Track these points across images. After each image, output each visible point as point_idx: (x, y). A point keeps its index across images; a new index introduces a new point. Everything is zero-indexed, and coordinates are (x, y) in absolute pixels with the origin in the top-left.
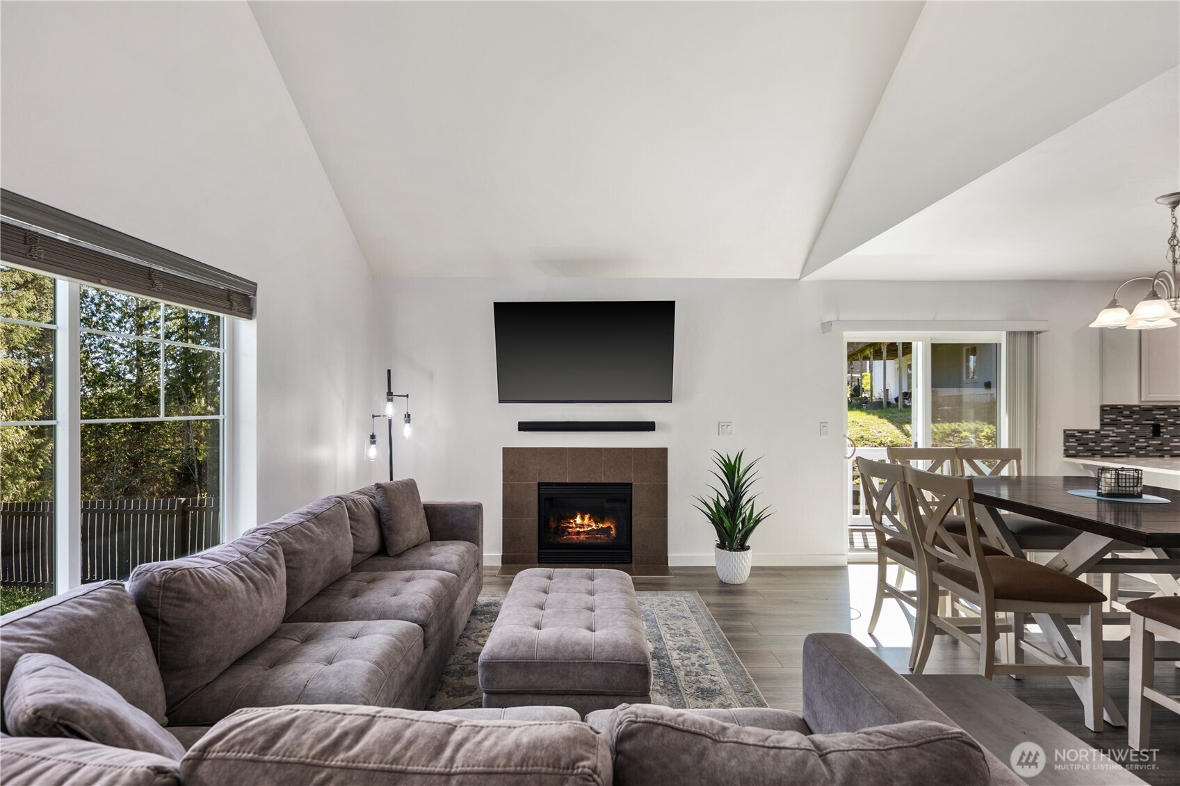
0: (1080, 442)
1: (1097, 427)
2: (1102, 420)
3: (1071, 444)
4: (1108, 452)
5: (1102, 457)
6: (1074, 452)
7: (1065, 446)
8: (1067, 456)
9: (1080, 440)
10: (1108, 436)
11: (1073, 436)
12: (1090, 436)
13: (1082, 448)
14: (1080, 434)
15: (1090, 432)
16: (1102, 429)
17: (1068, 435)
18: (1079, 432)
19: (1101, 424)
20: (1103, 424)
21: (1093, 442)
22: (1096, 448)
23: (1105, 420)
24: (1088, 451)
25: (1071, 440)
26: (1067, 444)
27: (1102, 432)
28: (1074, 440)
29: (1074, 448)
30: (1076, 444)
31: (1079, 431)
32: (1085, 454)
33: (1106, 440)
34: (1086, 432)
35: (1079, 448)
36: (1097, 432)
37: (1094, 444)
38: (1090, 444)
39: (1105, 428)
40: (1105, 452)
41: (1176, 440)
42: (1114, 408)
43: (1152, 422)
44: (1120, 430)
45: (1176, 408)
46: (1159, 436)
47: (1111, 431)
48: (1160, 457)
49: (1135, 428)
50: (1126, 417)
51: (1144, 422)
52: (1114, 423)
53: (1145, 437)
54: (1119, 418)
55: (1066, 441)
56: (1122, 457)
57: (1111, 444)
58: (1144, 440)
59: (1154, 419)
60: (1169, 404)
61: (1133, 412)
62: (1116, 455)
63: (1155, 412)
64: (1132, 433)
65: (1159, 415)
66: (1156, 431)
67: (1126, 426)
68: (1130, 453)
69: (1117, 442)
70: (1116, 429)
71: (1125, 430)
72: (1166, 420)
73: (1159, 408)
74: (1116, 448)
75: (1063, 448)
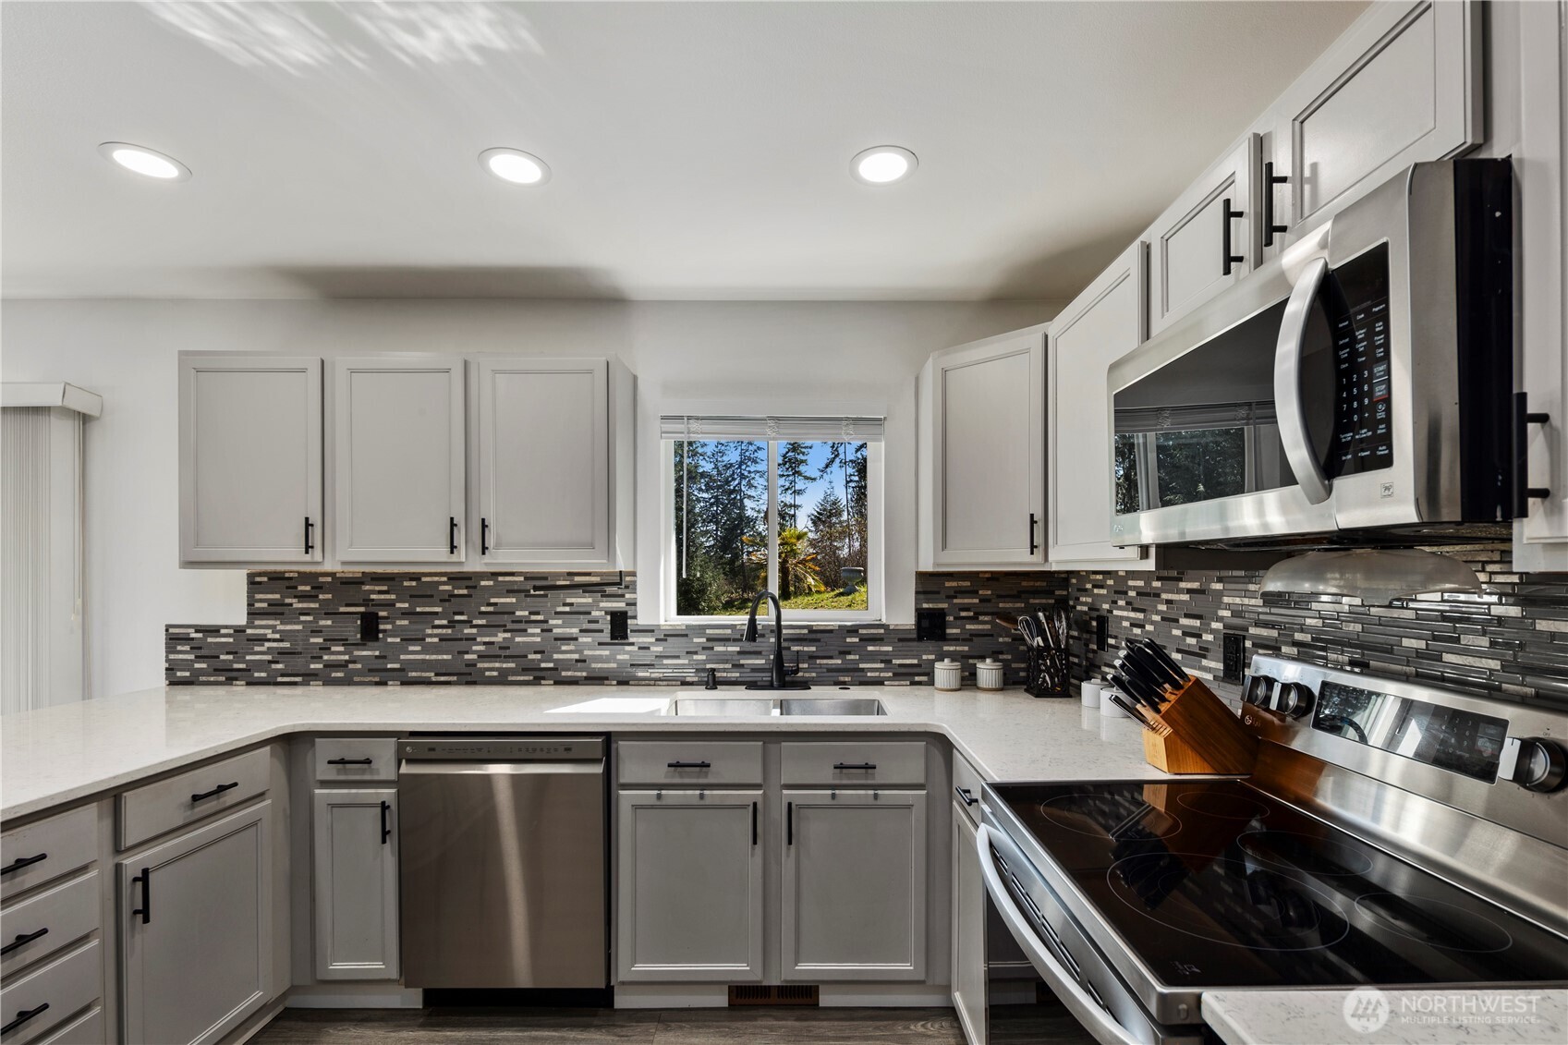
0: (199, 653)
1: (242, 620)
2: (250, 605)
3: (181, 656)
4: (263, 675)
5: (248, 684)
6: (187, 674)
7: (168, 660)
8: (174, 684)
9: (200, 648)
10: (263, 639)
11: (187, 639)
12: (223, 640)
13: (204, 666)
14: (200, 635)
15: (223, 631)
16: (250, 624)
17: (174, 639)
18: (197, 631)
19: (248, 614)
20: (253, 614)
21: (228, 653)
22: (236, 666)
23: (257, 605)
24: (217, 671)
25: (179, 648)
26: (172, 657)
27: (249, 631)
28: (187, 648)
29: (186, 665)
30: (192, 657)
31: (198, 629)
32: (212, 679)
33: (257, 649)
34: (214, 631)
35: (197, 666)
36: (239, 630)
37: (231, 657)
38: (222, 657)
39: (257, 623)
40: (256, 675)
41: (418, 648)
42: (276, 578)
43: (362, 609)
44: (289, 627)
45: (416, 577)
46: (377, 639)
47: (266, 627)
48: (377, 684)
49: (322, 623)
50: (303, 597)
51: (342, 609)
52: (276, 610)
53: (344, 642)
54: (288, 601)
55: (170, 649)
56: (295, 684)
57: (269, 657)
58: (342, 649)
59: (367, 602)
60: (396, 569)
61: (319, 588)
62: (280, 679)
63: (367, 588)
64: (316, 632)
65: (376, 593)
66: (370, 629)
67: (303, 618)
68: (308, 677)
69: (282, 652)
70: (281, 623)
71: (299, 627)
72: (391, 604)
73: (376, 578)
74: (280, 666)
75: (165, 665)
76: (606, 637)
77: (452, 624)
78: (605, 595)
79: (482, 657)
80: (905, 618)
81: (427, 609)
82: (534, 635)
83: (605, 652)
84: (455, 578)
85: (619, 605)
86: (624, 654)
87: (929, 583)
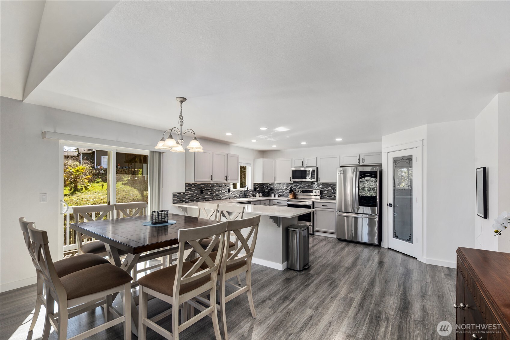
0: (178, 198)
1: (184, 191)
2: (185, 189)
4: (187, 201)
5: (185, 202)
7: (173, 199)
8: (174, 203)
10: (187, 195)
11: (176, 195)
12: (182, 195)
14: (178, 194)
15: (182, 193)
16: (185, 192)
17: (174, 195)
19: (185, 190)
20: (186, 190)
22: (184, 199)
24: (181, 200)
28: (176, 197)
29: (176, 200)
30: (177, 198)
32: (180, 202)
34: (180, 193)
35: (178, 200)
36: (184, 193)
38: (182, 198)
39: (187, 192)
41: (207, 195)
42: (189, 184)
43: (201, 189)
44: (191, 192)
45: (207, 184)
46: (202, 194)
47: (188, 193)
48: (203, 201)
49: (196, 191)
50: (193, 187)
51: (198, 189)
52: (189, 190)
53: (198, 194)
54: (191, 188)
55: (173, 197)
56: (192, 202)
57: (188, 198)
58: (198, 196)
59: (201, 188)
60: (205, 183)
61: (195, 186)
62: (190, 201)
63: (201, 186)
64: (195, 193)
65: (202, 186)
66: (202, 193)
67: (193, 191)
68: (194, 200)
69: (190, 197)
70: (190, 192)
71: (192, 192)
72: (204, 188)
73: (203, 184)
74: (190, 199)
75: (172, 200)
76: (227, 192)
77: (211, 191)
78: (228, 186)
79: (215, 196)
80: (253, 189)
81: (209, 189)
82: (220, 192)
83: (227, 194)
84: (212, 184)
85: (229, 188)
86: (230, 195)
87: (255, 184)
